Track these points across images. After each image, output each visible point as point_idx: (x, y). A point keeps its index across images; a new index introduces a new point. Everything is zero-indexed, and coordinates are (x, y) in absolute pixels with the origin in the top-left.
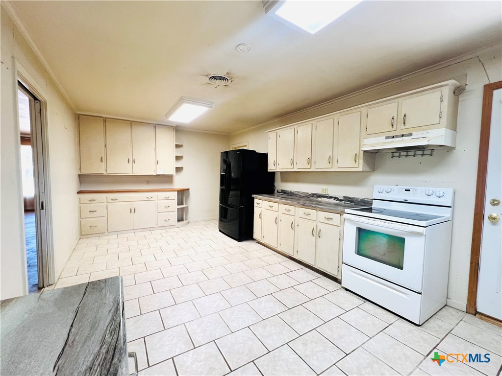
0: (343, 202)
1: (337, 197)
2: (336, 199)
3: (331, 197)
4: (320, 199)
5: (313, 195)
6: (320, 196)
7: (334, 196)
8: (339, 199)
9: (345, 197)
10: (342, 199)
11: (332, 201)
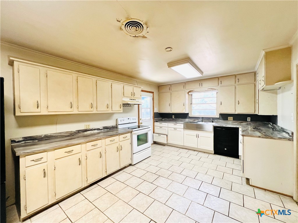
0: (103, 130)
1: (99, 128)
2: (98, 129)
3: (95, 129)
4: (86, 133)
5: (79, 131)
6: (86, 131)
7: (97, 128)
8: (101, 129)
9: (104, 127)
10: (102, 128)
11: (96, 131)
